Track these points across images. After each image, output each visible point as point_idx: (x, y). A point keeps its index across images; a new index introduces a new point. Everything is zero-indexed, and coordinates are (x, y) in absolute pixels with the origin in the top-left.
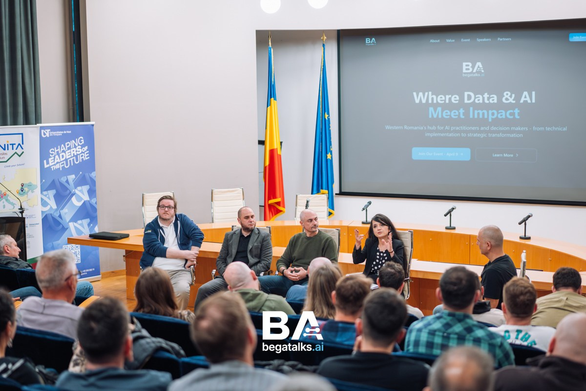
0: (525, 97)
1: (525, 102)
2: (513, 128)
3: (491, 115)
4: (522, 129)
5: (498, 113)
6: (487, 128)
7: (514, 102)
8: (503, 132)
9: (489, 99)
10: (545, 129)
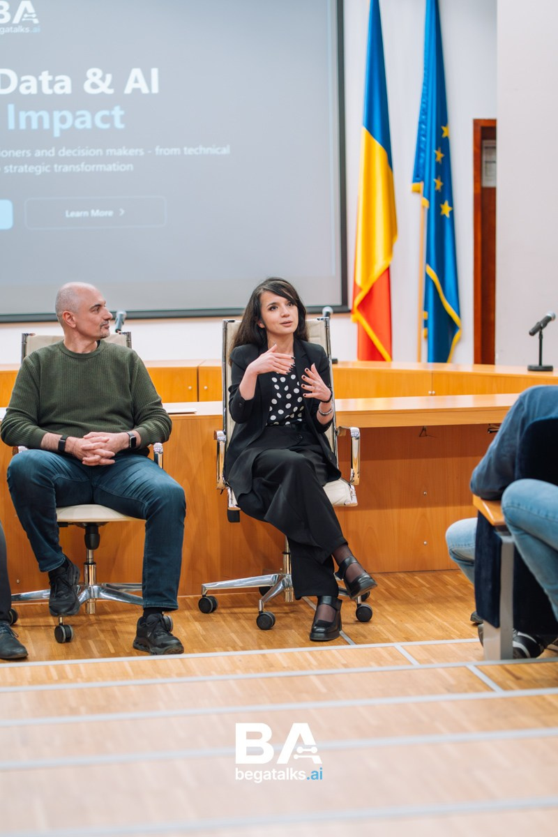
0: (136, 80)
1: (137, 91)
2: (110, 151)
3: (59, 122)
4: (132, 152)
5: (75, 118)
6: (51, 153)
7: (111, 91)
8: (89, 160)
9: (52, 84)
10: (182, 151)
